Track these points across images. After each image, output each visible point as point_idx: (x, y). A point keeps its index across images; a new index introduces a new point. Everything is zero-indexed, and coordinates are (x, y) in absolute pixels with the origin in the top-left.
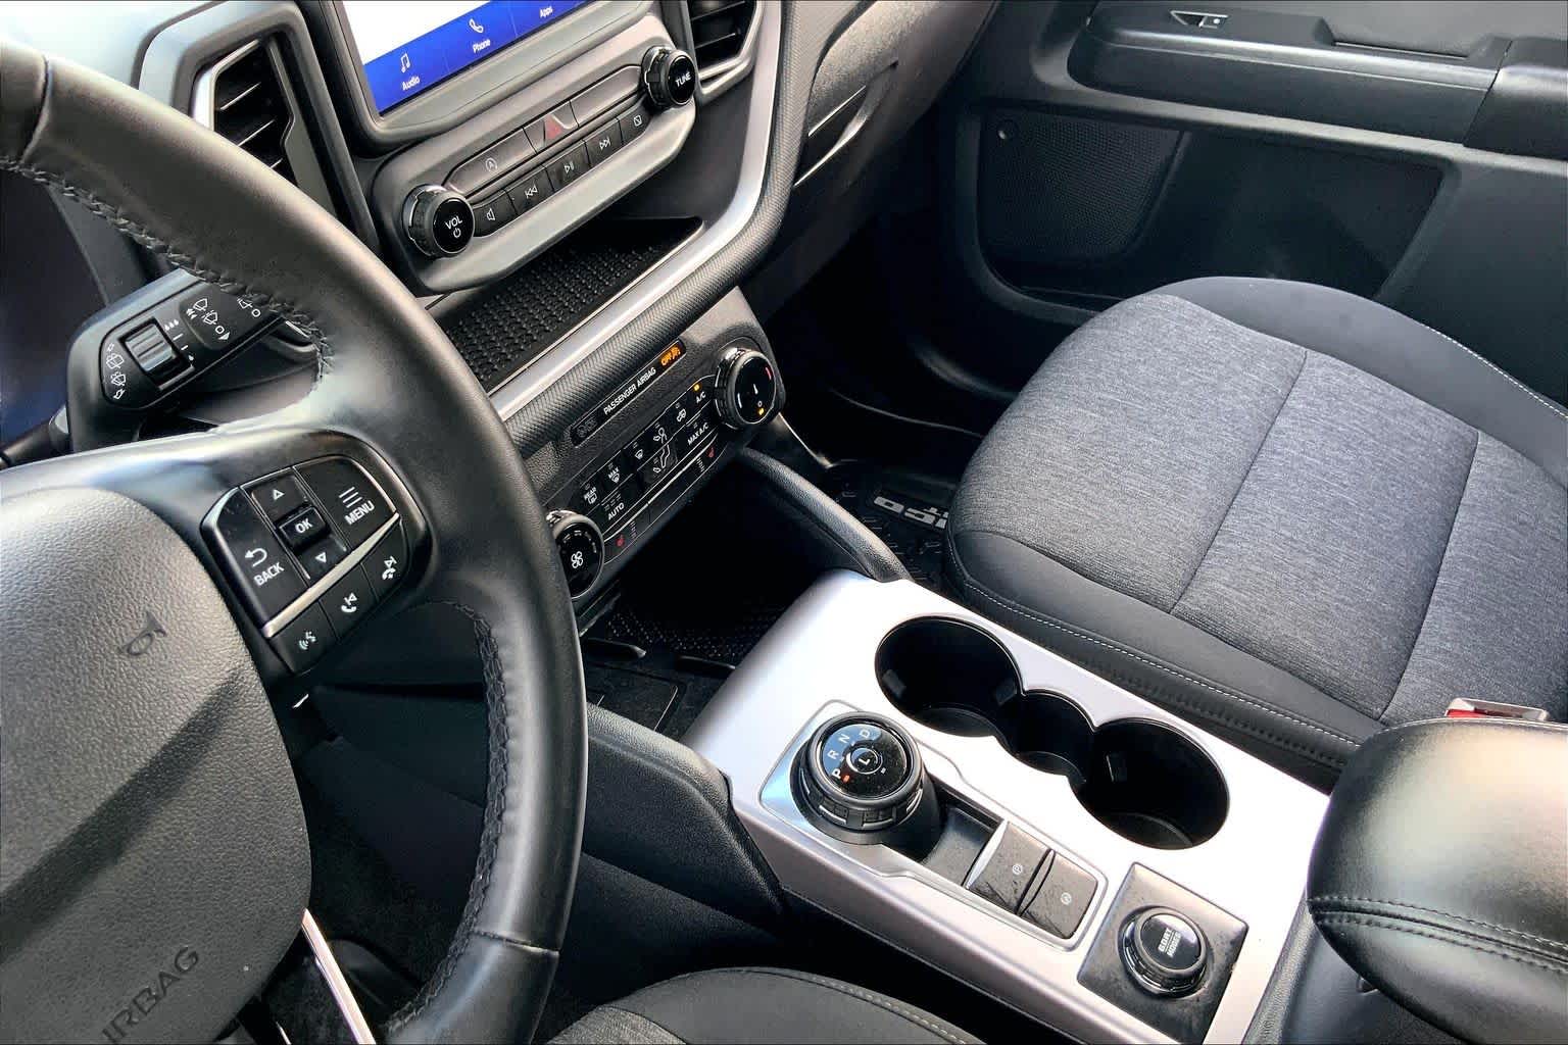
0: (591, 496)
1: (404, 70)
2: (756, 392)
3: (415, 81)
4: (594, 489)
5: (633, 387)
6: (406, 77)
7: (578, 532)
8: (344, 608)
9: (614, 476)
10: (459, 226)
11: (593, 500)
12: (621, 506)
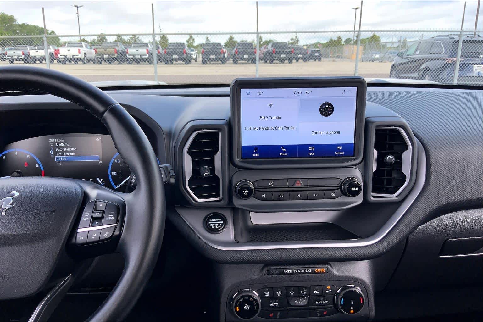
0: (267, 294)
1: (255, 151)
2: (352, 303)
3: (257, 155)
4: (269, 292)
5: (299, 271)
6: (255, 153)
7: (252, 300)
8: (92, 236)
9: (279, 294)
10: (247, 192)
11: (267, 295)
12: (277, 304)
